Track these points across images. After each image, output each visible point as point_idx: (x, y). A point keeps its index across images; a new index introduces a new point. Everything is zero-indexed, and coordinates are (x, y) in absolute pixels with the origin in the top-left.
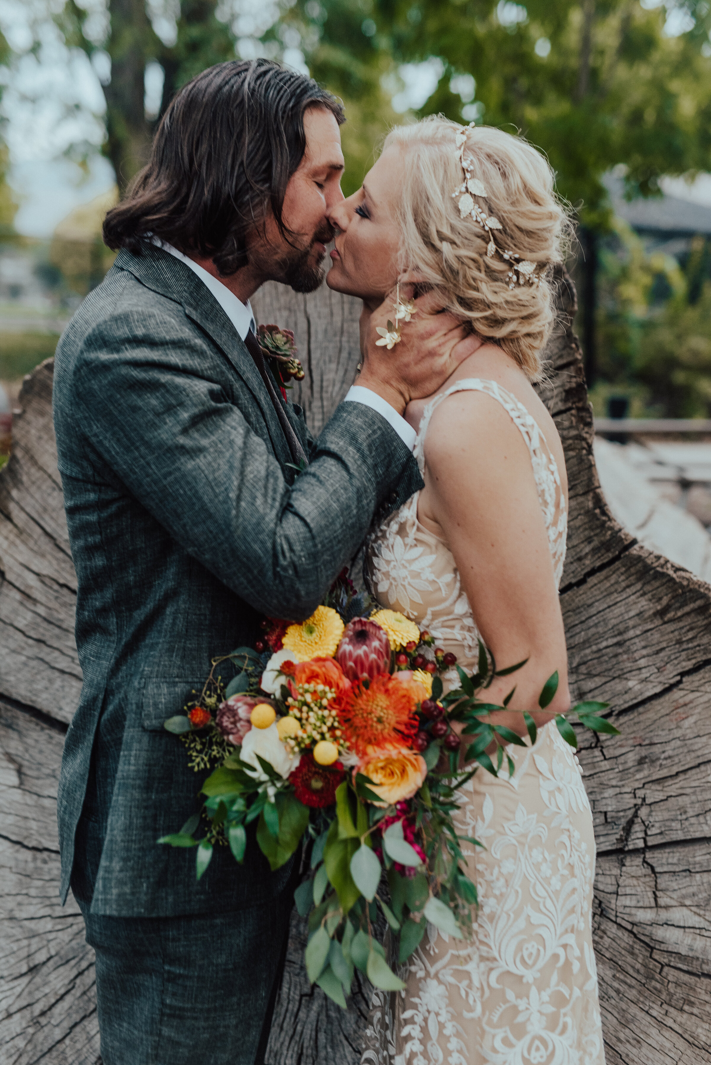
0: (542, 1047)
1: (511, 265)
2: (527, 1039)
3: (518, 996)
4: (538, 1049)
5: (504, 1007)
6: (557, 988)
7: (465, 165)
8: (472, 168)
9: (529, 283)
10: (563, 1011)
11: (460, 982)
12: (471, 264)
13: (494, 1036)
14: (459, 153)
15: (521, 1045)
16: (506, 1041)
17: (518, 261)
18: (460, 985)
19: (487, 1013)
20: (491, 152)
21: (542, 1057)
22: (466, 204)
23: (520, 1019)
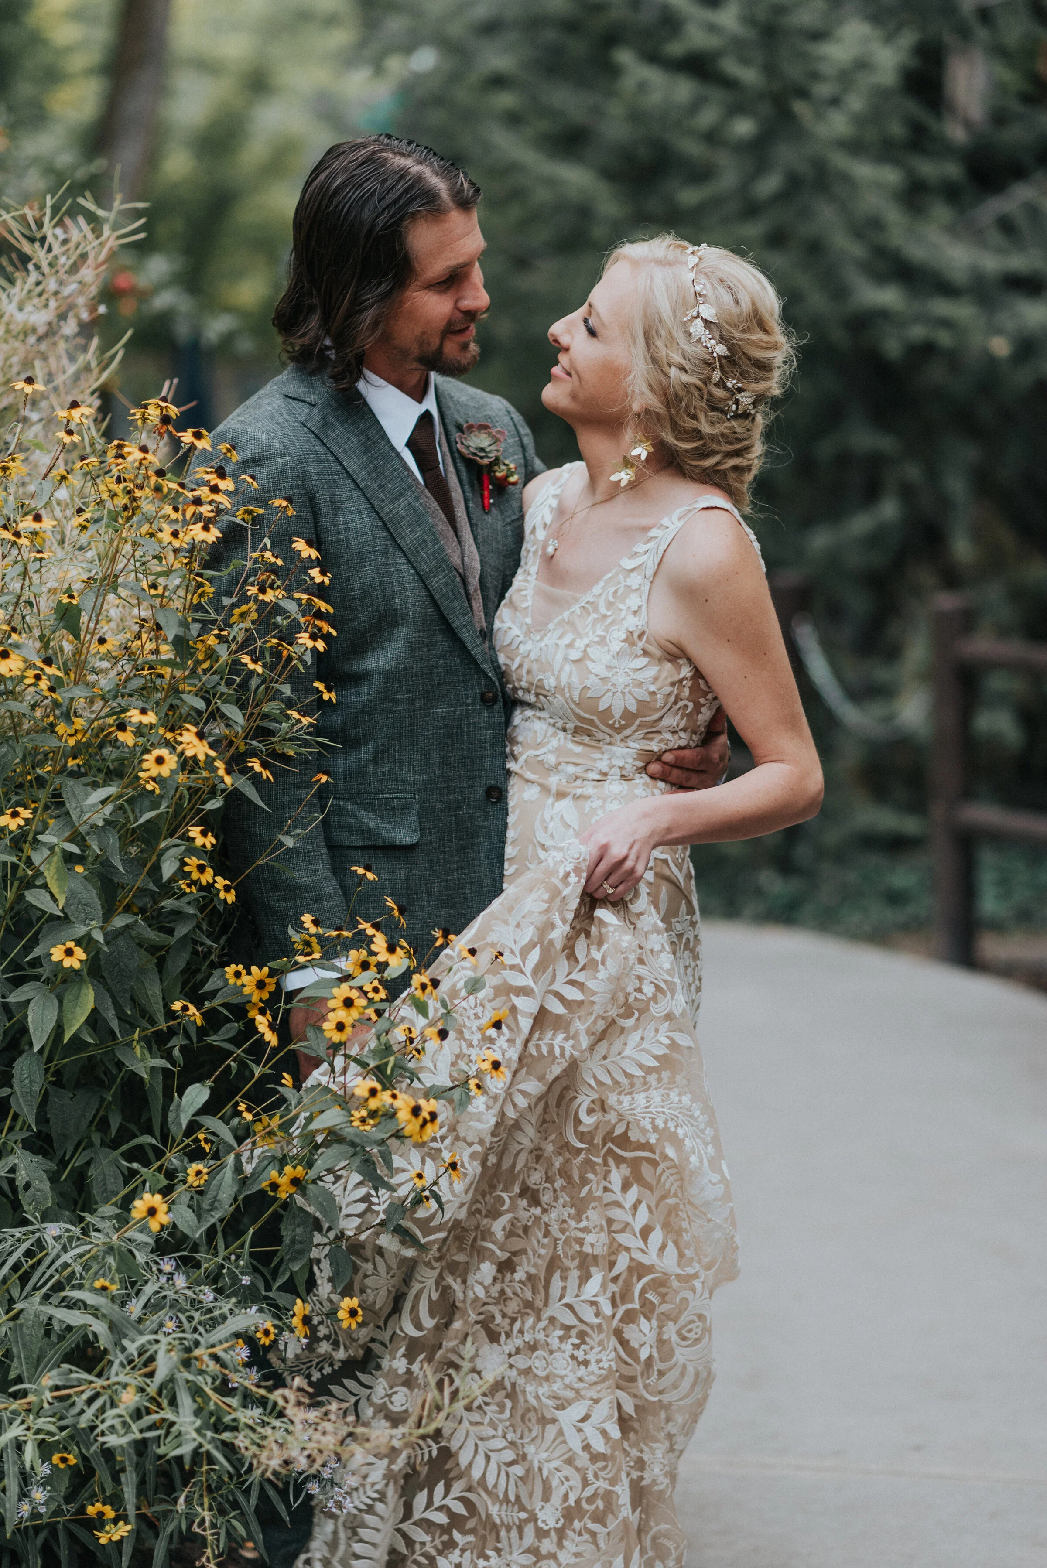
1: (733, 394)
7: (698, 288)
8: (704, 292)
9: (745, 415)
12: (696, 393)
14: (692, 275)
17: (740, 390)
20: (724, 277)
22: (697, 328)
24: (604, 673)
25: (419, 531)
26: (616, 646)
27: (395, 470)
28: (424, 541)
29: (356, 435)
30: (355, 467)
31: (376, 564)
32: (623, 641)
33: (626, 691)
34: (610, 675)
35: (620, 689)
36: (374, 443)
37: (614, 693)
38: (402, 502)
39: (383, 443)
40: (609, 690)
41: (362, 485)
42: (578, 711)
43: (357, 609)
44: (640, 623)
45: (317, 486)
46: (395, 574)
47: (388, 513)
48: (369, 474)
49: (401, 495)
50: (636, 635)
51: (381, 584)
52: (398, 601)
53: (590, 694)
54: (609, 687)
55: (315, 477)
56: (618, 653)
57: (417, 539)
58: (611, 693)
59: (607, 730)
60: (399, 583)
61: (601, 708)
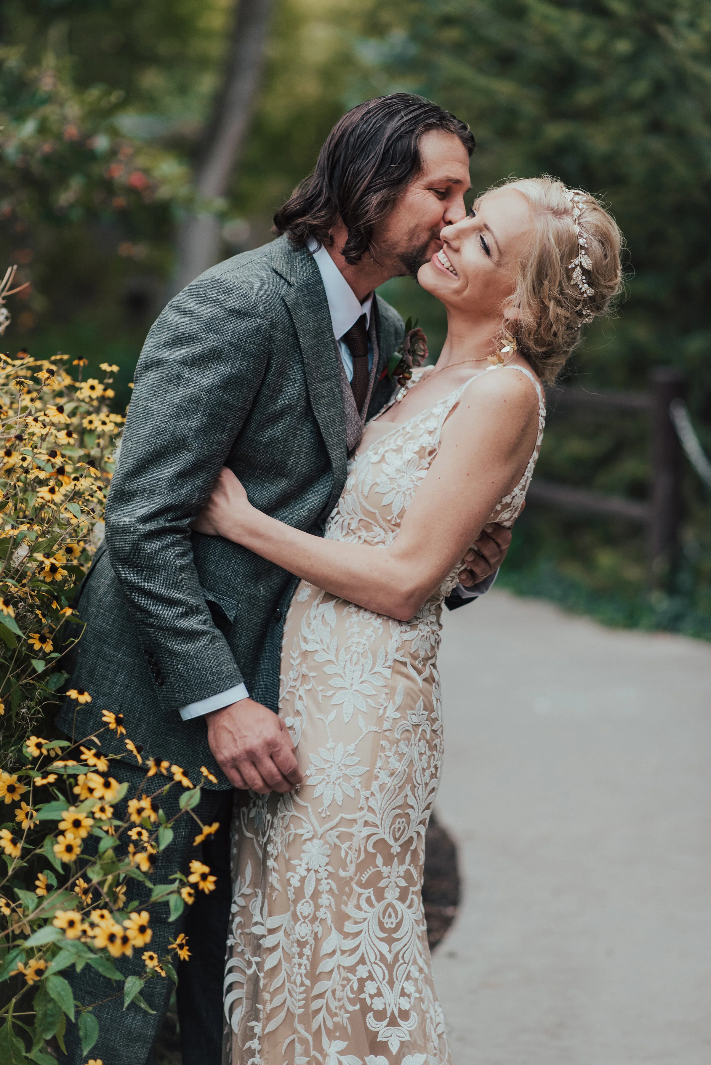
0: (393, 916)
2: (384, 903)
3: (385, 864)
4: (390, 916)
5: (373, 870)
6: (409, 867)
8: (586, 246)
10: (412, 889)
11: (342, 844)
13: (360, 895)
15: (380, 906)
16: (368, 900)
18: (342, 846)
19: (359, 874)
21: (392, 923)
23: (382, 884)
24: (393, 474)
25: (333, 411)
26: (408, 455)
27: (330, 358)
28: (334, 420)
29: (314, 322)
30: (306, 345)
31: (289, 425)
32: (415, 453)
33: (408, 493)
34: (397, 477)
35: (403, 489)
36: (323, 332)
37: (398, 492)
38: (327, 385)
39: (329, 335)
40: (394, 489)
41: (306, 361)
42: (365, 504)
43: (258, 451)
44: (432, 443)
45: (277, 351)
46: (299, 437)
47: (314, 390)
48: (313, 354)
49: (328, 379)
50: (427, 451)
51: (285, 441)
52: (292, 458)
53: (378, 489)
54: (395, 486)
55: (278, 343)
56: (409, 461)
57: (329, 417)
58: (395, 492)
59: (384, 525)
60: (299, 446)
61: (384, 503)
